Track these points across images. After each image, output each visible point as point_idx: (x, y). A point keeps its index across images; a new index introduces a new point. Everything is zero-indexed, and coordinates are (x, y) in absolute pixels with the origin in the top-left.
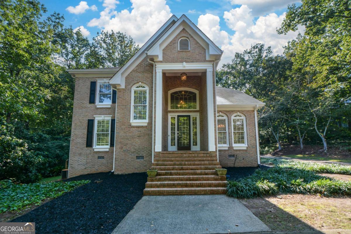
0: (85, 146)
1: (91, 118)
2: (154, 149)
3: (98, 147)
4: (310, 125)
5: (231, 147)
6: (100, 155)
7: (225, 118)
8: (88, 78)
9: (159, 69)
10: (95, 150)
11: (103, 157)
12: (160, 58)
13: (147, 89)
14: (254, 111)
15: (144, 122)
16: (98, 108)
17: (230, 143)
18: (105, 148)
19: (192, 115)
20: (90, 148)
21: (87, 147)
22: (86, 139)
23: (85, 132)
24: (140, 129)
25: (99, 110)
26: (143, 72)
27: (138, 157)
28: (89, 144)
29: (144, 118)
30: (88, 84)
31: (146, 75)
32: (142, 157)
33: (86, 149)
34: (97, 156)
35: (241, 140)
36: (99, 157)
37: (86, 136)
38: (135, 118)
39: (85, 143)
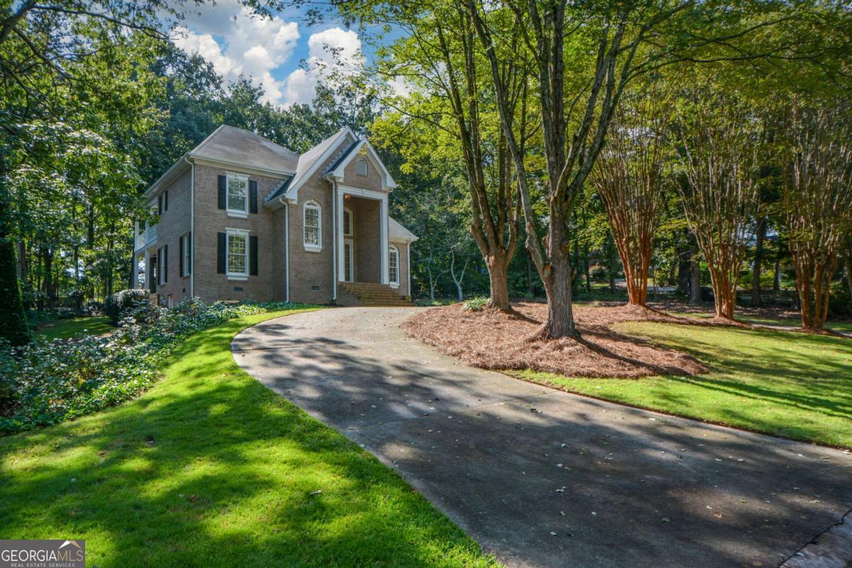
0: (216, 271)
1: (222, 231)
2: (337, 278)
3: (232, 275)
4: (443, 266)
6: (238, 285)
8: (215, 169)
9: (341, 191)
10: (229, 278)
11: (241, 289)
12: (342, 180)
13: (318, 208)
14: (406, 245)
15: (316, 247)
16: (230, 218)
18: (243, 276)
20: (222, 275)
21: (218, 273)
22: (216, 262)
23: (215, 250)
24: (315, 256)
25: (233, 221)
26: (316, 187)
27: (314, 288)
28: (221, 269)
30: (215, 179)
31: (319, 191)
32: (318, 288)
33: (218, 275)
34: (232, 286)
36: (236, 289)
37: (216, 257)
39: (216, 268)
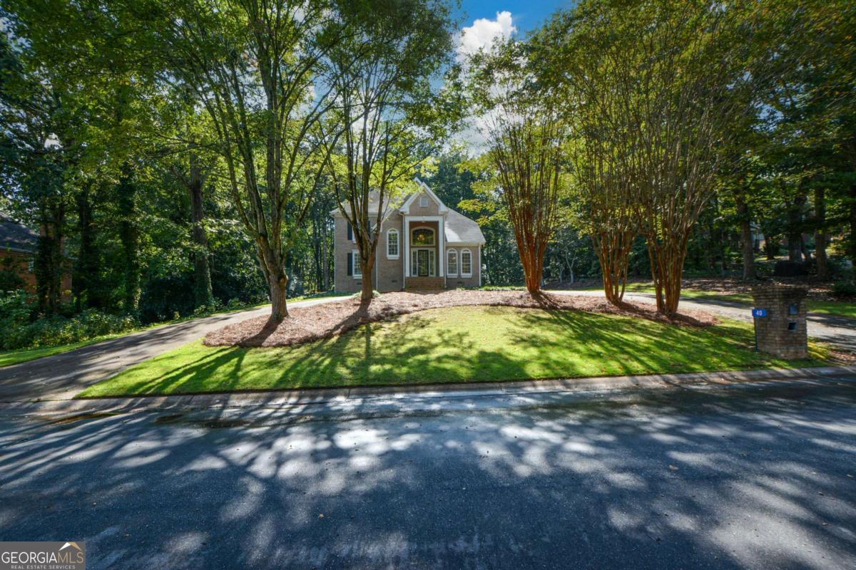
1: (350, 252)
3: (356, 276)
5: (459, 276)
6: (359, 282)
7: (456, 252)
9: (407, 220)
10: (354, 278)
11: (361, 284)
12: (408, 213)
13: (397, 232)
14: (478, 247)
15: (396, 257)
16: (354, 244)
17: (459, 273)
19: (430, 250)
21: (348, 275)
22: (347, 269)
23: (346, 263)
24: (394, 262)
26: (395, 220)
27: (393, 281)
28: (350, 273)
29: (396, 253)
31: (397, 222)
32: (396, 281)
33: (348, 277)
34: (356, 282)
35: (467, 271)
36: (358, 284)
37: (347, 267)
38: (390, 253)
39: (347, 273)
